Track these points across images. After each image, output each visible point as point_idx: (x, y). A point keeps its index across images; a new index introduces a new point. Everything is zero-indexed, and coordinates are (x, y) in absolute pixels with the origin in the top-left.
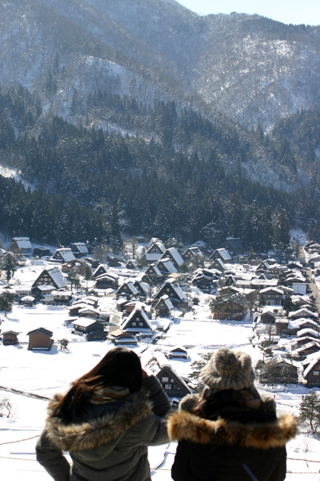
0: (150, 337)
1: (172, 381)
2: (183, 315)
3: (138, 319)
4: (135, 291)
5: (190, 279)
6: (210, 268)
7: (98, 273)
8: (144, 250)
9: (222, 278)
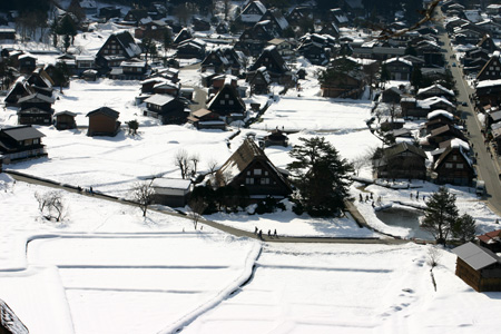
0: (242, 119)
1: (266, 173)
2: (284, 92)
3: (227, 96)
4: (225, 60)
5: (295, 47)
6: (320, 33)
7: (180, 39)
8: (238, 10)
9: (336, 46)
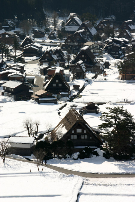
0: (68, 96)
1: (85, 132)
2: (95, 77)
3: (57, 81)
4: (55, 57)
5: (102, 47)
6: (118, 37)
7: (25, 43)
8: (63, 23)
9: (129, 45)
